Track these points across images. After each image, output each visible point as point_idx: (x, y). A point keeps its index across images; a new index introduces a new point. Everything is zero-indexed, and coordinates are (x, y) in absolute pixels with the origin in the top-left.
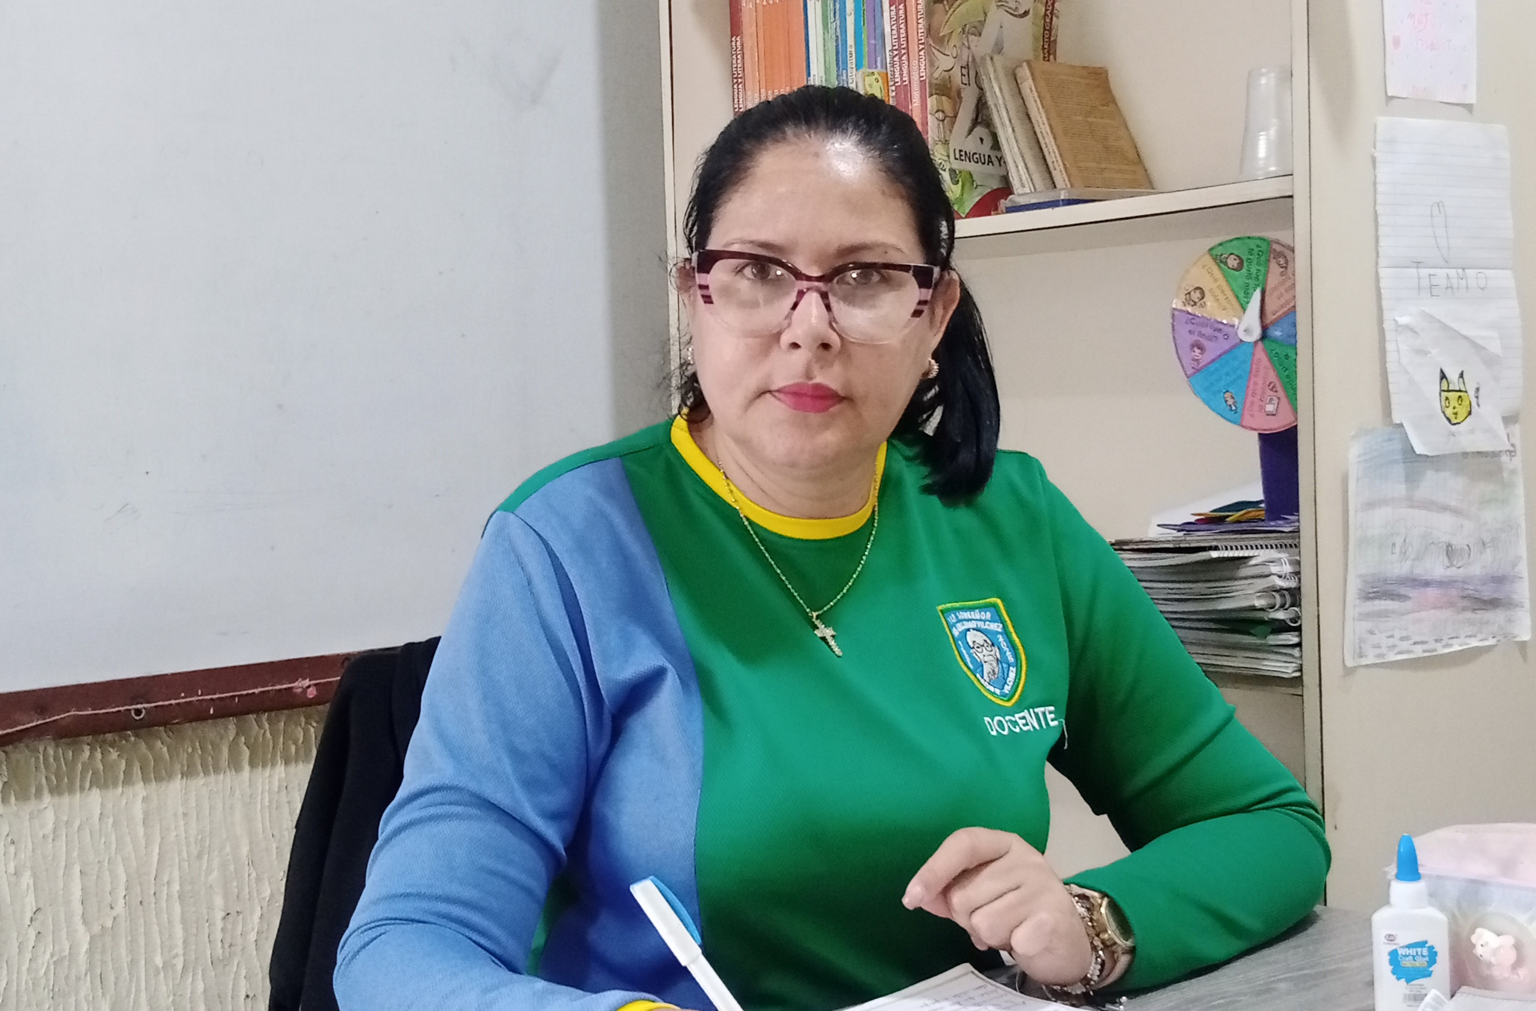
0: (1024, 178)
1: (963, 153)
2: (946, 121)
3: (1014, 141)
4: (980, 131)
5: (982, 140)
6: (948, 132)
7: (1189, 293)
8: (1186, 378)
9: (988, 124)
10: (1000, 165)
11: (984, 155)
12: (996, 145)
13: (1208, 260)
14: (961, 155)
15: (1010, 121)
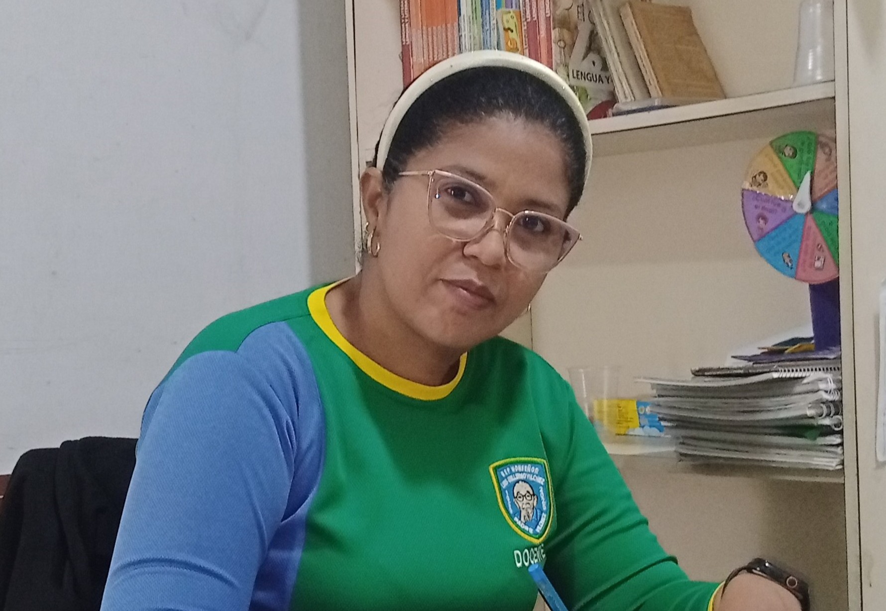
0: (627, 92)
1: (580, 73)
2: (566, 48)
3: (619, 63)
4: (592, 56)
5: (594, 63)
6: (567, 57)
7: (755, 177)
8: (752, 242)
9: (599, 51)
10: (608, 83)
11: (596, 76)
12: (605, 67)
13: (770, 150)
14: (577, 75)
15: (616, 47)
